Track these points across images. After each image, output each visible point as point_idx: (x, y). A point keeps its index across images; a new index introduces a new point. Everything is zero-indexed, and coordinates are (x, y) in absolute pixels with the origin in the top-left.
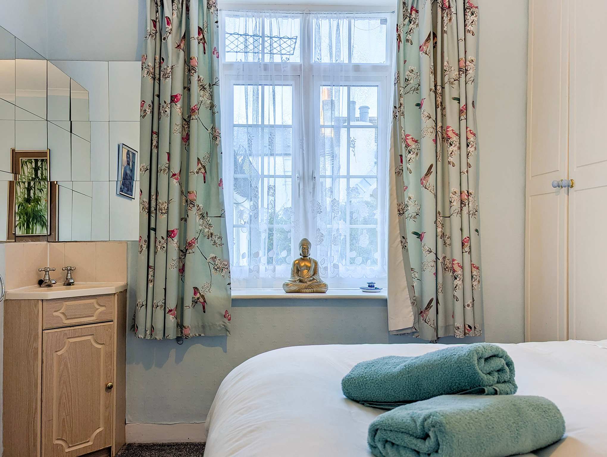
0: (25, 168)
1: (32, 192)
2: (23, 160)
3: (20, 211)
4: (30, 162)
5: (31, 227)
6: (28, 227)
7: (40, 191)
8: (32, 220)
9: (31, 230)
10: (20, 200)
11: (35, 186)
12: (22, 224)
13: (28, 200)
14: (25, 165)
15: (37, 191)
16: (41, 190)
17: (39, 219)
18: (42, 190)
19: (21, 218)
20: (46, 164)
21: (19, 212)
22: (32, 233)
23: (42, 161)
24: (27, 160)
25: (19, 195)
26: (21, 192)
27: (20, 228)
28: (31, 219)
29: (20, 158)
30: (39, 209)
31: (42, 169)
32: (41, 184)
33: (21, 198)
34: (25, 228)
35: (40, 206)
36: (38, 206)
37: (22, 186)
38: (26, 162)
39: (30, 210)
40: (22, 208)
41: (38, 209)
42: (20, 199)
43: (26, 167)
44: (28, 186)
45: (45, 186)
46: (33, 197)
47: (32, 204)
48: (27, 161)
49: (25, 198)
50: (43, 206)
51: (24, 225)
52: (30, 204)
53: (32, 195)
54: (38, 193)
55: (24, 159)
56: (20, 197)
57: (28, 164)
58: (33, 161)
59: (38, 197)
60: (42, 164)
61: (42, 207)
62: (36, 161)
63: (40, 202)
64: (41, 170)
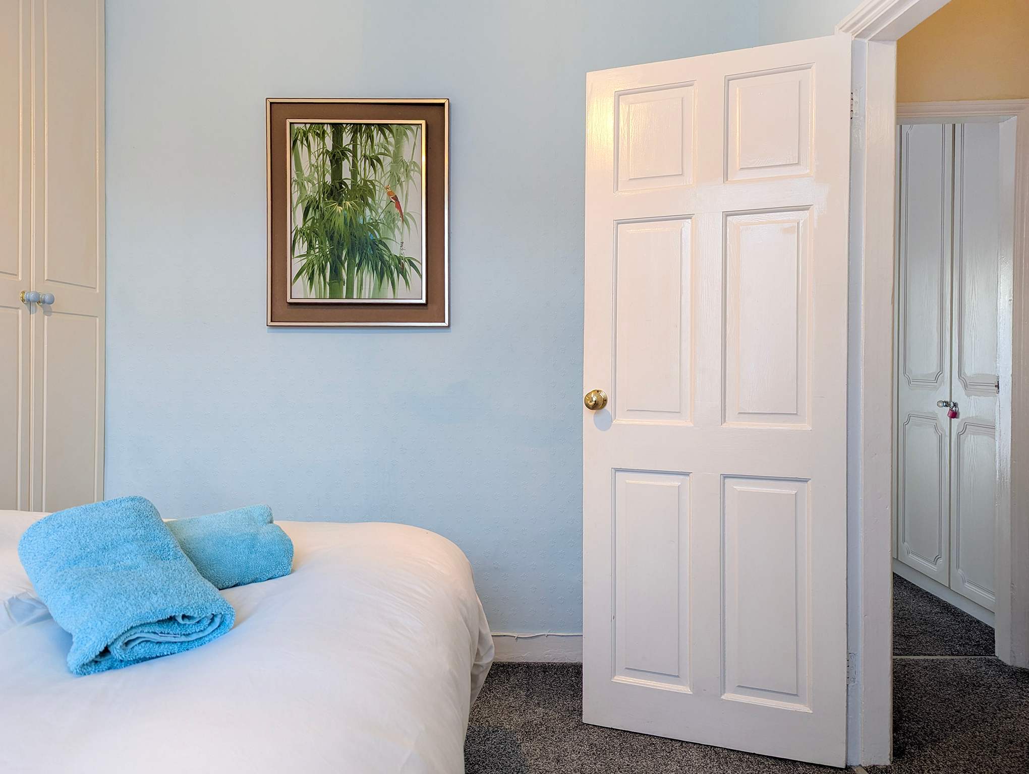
0: (303, 151)
1: (346, 165)
2: (296, 126)
3: (309, 223)
4: (318, 135)
5: (345, 277)
6: (336, 273)
7: (372, 164)
8: (348, 253)
9: (345, 287)
10: (311, 190)
11: (355, 147)
12: (316, 267)
13: (335, 191)
14: (302, 143)
15: (361, 165)
16: (374, 161)
17: (370, 252)
18: (378, 160)
19: (314, 249)
20: (366, 142)
21: (308, 228)
22: (349, 295)
23: (356, 129)
24: (308, 126)
25: (306, 173)
26: (312, 165)
27: (311, 279)
28: (344, 253)
29: (288, 121)
30: (368, 219)
31: (355, 156)
32: (376, 141)
33: (314, 185)
34: (328, 280)
35: (371, 210)
36: (367, 211)
37: (314, 148)
38: (305, 134)
39: (340, 222)
40: (317, 217)
41: (364, 219)
42: (309, 186)
43: (305, 148)
44: (334, 147)
45: (386, 149)
46: (349, 182)
47: (348, 203)
48: (309, 131)
49: (325, 183)
50: (380, 211)
51: (322, 270)
52: (340, 205)
53: (346, 174)
54: (365, 169)
55: (301, 124)
56: (309, 181)
57: (311, 138)
58: (328, 129)
59: (365, 181)
60: (354, 139)
61: (377, 213)
62: (338, 129)
63: (373, 199)
64: (351, 159)
